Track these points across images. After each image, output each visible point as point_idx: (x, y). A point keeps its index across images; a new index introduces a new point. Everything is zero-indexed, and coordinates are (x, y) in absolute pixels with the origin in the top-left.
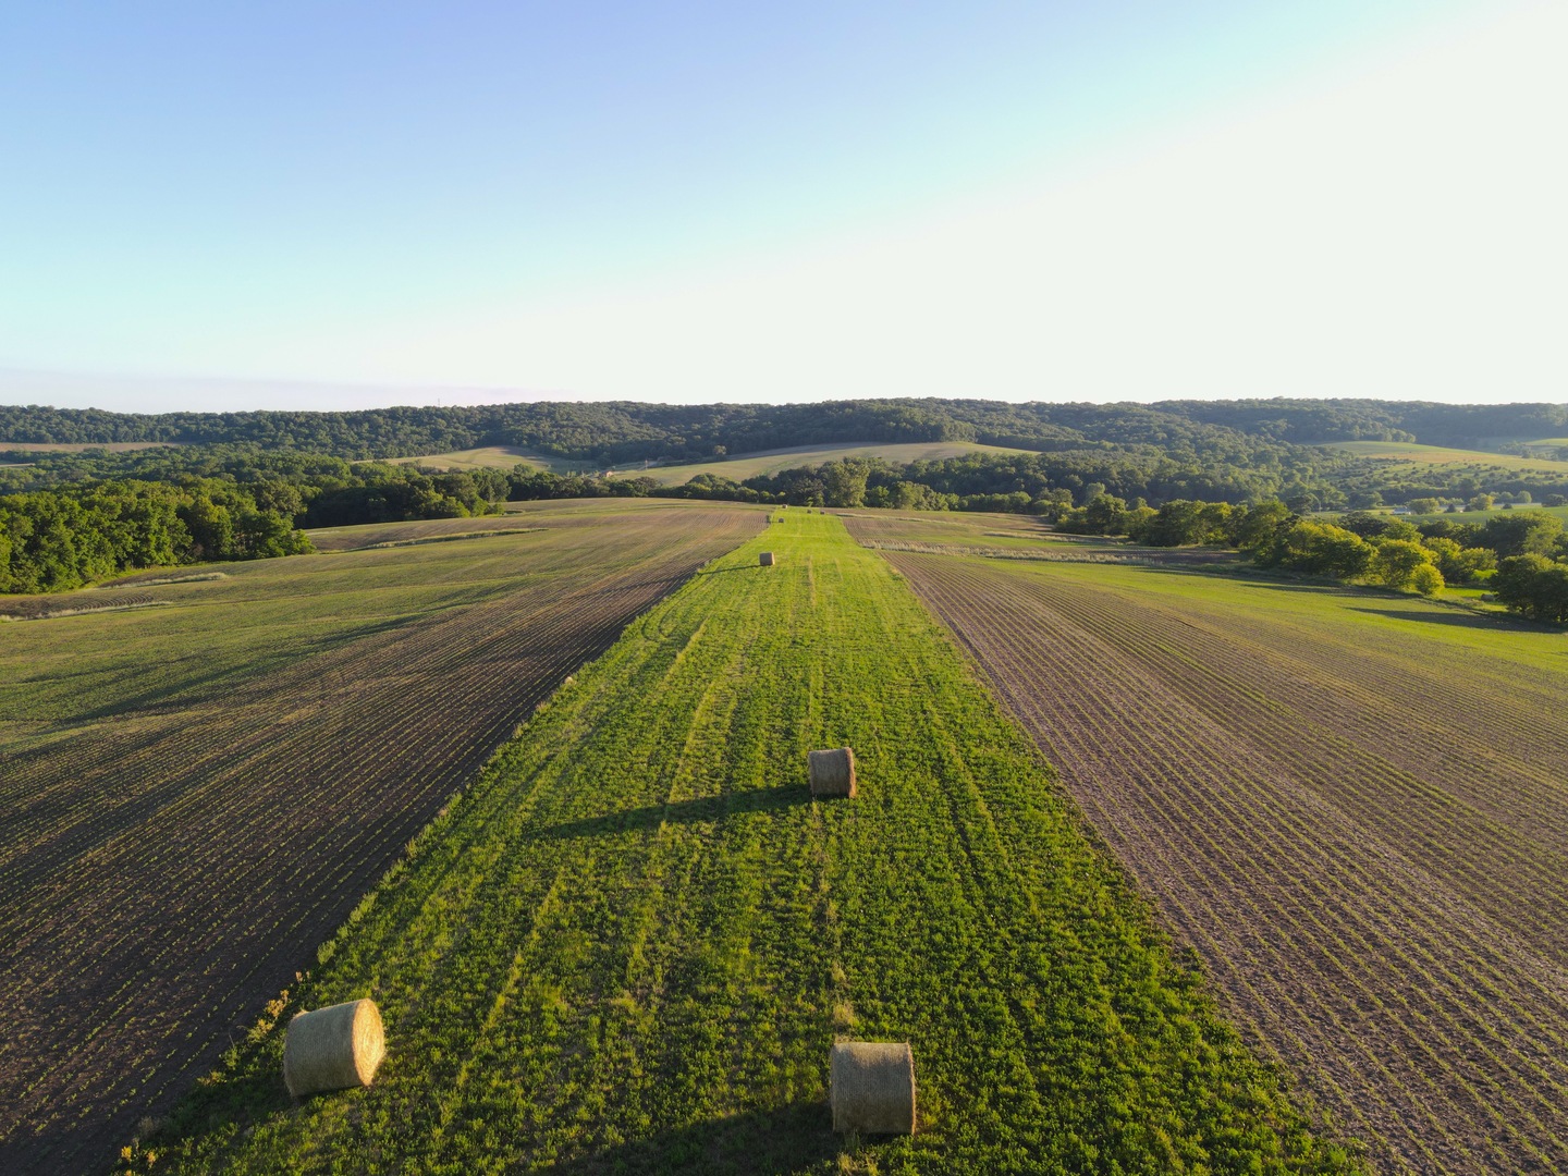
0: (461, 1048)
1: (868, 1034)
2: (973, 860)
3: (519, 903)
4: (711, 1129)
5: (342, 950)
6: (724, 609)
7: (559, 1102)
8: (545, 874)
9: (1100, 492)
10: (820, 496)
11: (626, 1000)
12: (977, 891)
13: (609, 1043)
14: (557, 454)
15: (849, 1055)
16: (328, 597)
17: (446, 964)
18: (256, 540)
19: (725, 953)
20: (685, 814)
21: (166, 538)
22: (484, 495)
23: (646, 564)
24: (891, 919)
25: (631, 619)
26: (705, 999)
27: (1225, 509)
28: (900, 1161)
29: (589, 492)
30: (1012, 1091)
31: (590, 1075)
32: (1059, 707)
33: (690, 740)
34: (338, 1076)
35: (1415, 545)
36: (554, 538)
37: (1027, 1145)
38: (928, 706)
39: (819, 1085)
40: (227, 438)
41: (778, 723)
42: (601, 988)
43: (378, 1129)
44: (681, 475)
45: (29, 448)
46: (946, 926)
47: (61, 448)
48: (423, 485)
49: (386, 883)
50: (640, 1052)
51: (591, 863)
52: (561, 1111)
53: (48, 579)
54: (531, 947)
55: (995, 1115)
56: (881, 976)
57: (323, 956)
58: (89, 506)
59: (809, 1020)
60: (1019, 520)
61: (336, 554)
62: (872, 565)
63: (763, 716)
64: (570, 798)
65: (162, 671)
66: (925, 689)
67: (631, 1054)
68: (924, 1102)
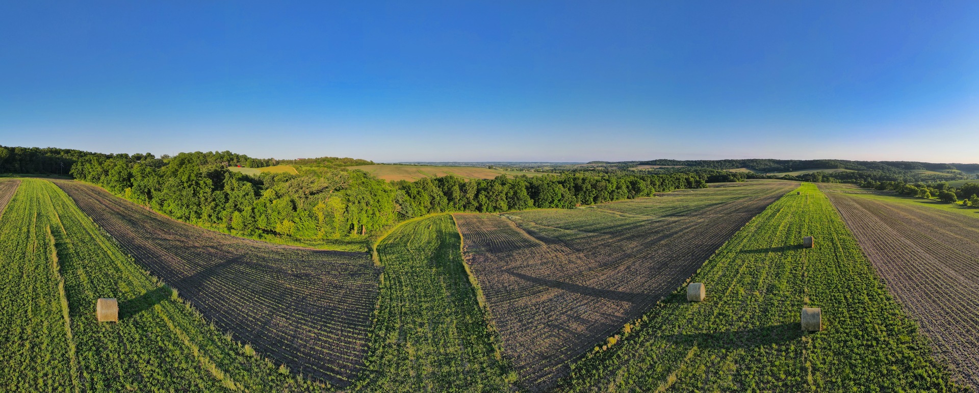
0: (720, 298)
1: (812, 305)
2: (838, 262)
3: (737, 267)
4: (773, 328)
5: (701, 271)
6: (788, 204)
7: (739, 316)
8: (743, 261)
9: (869, 179)
10: (812, 180)
11: (757, 293)
12: (839, 269)
13: (752, 302)
14: (757, 170)
15: (806, 311)
16: (710, 197)
17: (720, 278)
18: (698, 185)
19: (780, 283)
20: (775, 250)
21: (683, 184)
22: (741, 177)
23: (773, 193)
24: (819, 276)
25: (768, 205)
26: (775, 294)
27: (893, 183)
28: (817, 338)
29: (763, 178)
30: (843, 319)
31: (747, 310)
32: (859, 226)
33: (778, 233)
34: (696, 299)
35: (926, 189)
36: (755, 187)
37: (846, 333)
38: (831, 226)
39: (799, 318)
40: (695, 165)
41: (798, 230)
42: (752, 289)
44: (783, 175)
45: (663, 167)
46: (831, 278)
47: (668, 167)
48: (729, 175)
49: (711, 259)
50: (759, 306)
51: (753, 259)
52: (740, 318)
53: (664, 190)
54: (738, 277)
55: (839, 326)
56: (816, 290)
57: (698, 271)
58: (671, 177)
59: (798, 301)
60: (853, 185)
61: (712, 188)
62: (821, 195)
63: (794, 228)
64: (750, 245)
65: (679, 209)
66: (830, 223)
67: (757, 306)
68: (823, 323)
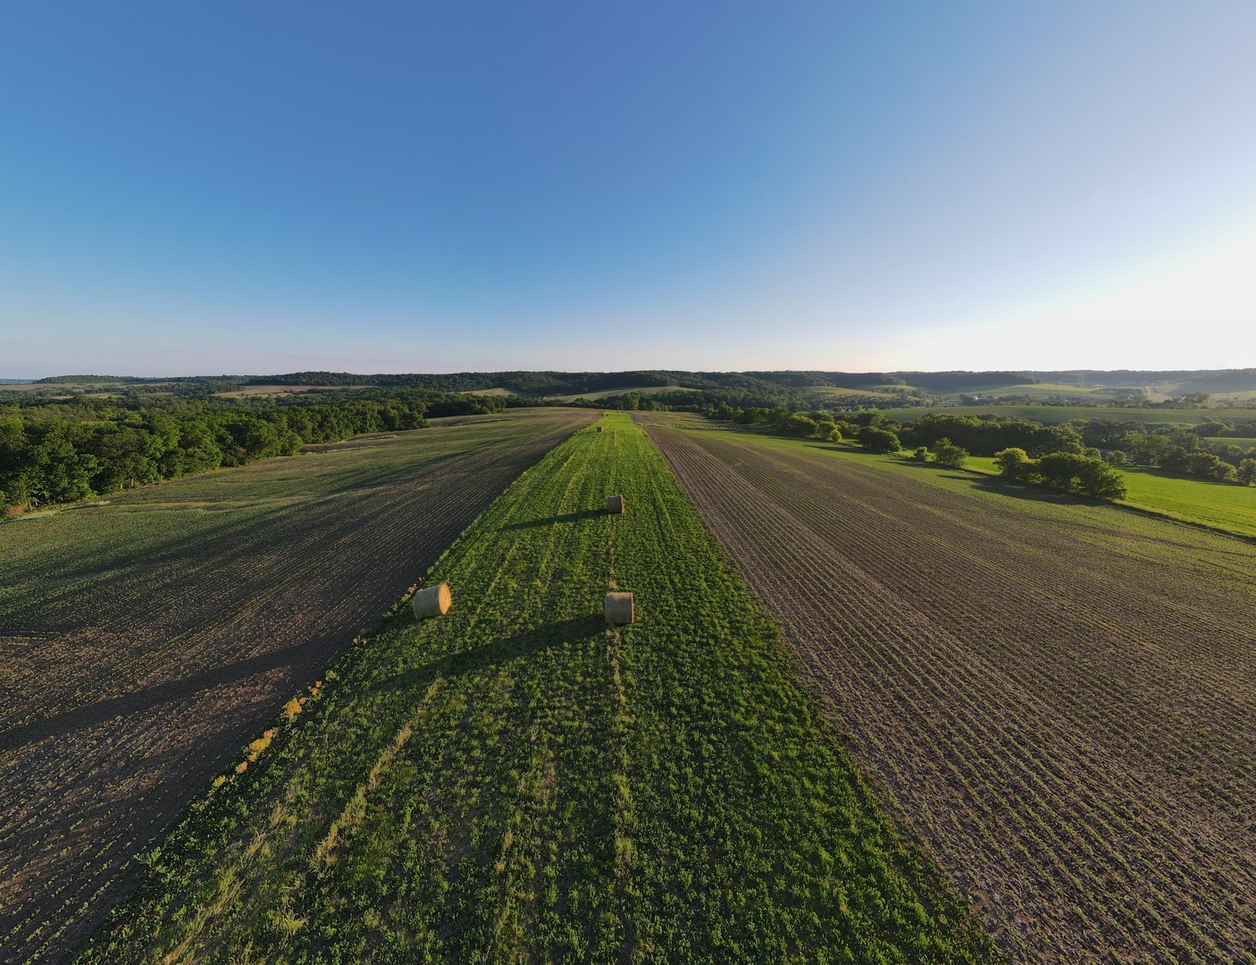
0: (478, 601)
1: (621, 591)
2: (662, 533)
3: (501, 552)
4: (564, 624)
5: (436, 570)
6: (583, 447)
7: (513, 617)
8: (511, 542)
9: (724, 405)
10: (622, 406)
11: (538, 583)
12: (663, 544)
13: (531, 597)
14: (525, 391)
15: (612, 598)
16: (436, 444)
17: (474, 573)
18: (408, 423)
19: (574, 566)
20: (563, 519)
21: (373, 422)
22: (497, 406)
23: (556, 431)
25: (549, 451)
26: (565, 581)
27: (767, 410)
28: (627, 632)
29: (537, 405)
30: (668, 608)
31: (524, 608)
32: (698, 481)
33: (566, 493)
34: (434, 611)
35: (833, 424)
36: (522, 422)
37: (670, 625)
38: (652, 481)
39: (602, 608)
40: (398, 384)
41: (598, 487)
42: (529, 579)
43: (448, 629)
44: (572, 398)
45: (320, 389)
46: (651, 555)
47: (332, 388)
48: (473, 402)
49: (453, 546)
50: (541, 600)
51: (529, 537)
52: (513, 620)
53: (327, 438)
54: (505, 566)
55: (661, 617)
56: (627, 572)
57: (429, 571)
58: (344, 410)
59: (600, 587)
60: (694, 415)
61: (439, 428)
62: (638, 431)
63: (593, 484)
64: (522, 515)
65: (371, 472)
66: (652, 475)
67: (538, 600)
68: (637, 613)
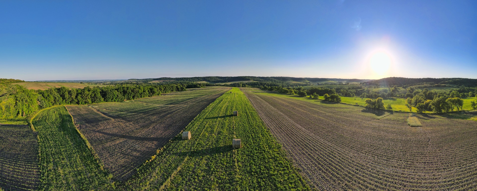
0: (198, 138)
1: (237, 138)
2: (249, 121)
3: (204, 125)
4: (221, 147)
5: (188, 127)
6: (226, 97)
7: (206, 143)
8: (207, 122)
9: (265, 86)
10: (237, 86)
11: (213, 135)
12: (249, 125)
13: (212, 138)
14: (211, 82)
15: (234, 140)
16: (188, 95)
17: (197, 130)
18: (182, 89)
19: (223, 131)
20: (221, 117)
21: (175, 89)
22: (203, 86)
23: (219, 93)
24: (240, 127)
25: (217, 98)
26: (221, 135)
27: (277, 87)
29: (214, 85)
30: (251, 143)
31: (209, 141)
32: (259, 107)
33: (222, 110)
34: (187, 138)
35: (292, 90)
36: (210, 90)
38: (246, 107)
39: (232, 143)
40: (180, 80)
41: (231, 109)
42: (211, 133)
43: (190, 144)
44: (223, 84)
45: (165, 81)
46: (246, 128)
47: (167, 81)
48: (197, 85)
49: (192, 122)
50: (214, 139)
51: (211, 121)
52: (207, 144)
53: (166, 92)
54: (205, 129)
55: (249, 146)
56: (239, 133)
57: (186, 128)
58: (169, 86)
59: (231, 137)
60: (257, 88)
61: (189, 91)
62: (242, 93)
63: (229, 108)
64: (210, 115)
65: (174, 101)
66: (246, 105)
67: (214, 140)
68: (242, 145)
